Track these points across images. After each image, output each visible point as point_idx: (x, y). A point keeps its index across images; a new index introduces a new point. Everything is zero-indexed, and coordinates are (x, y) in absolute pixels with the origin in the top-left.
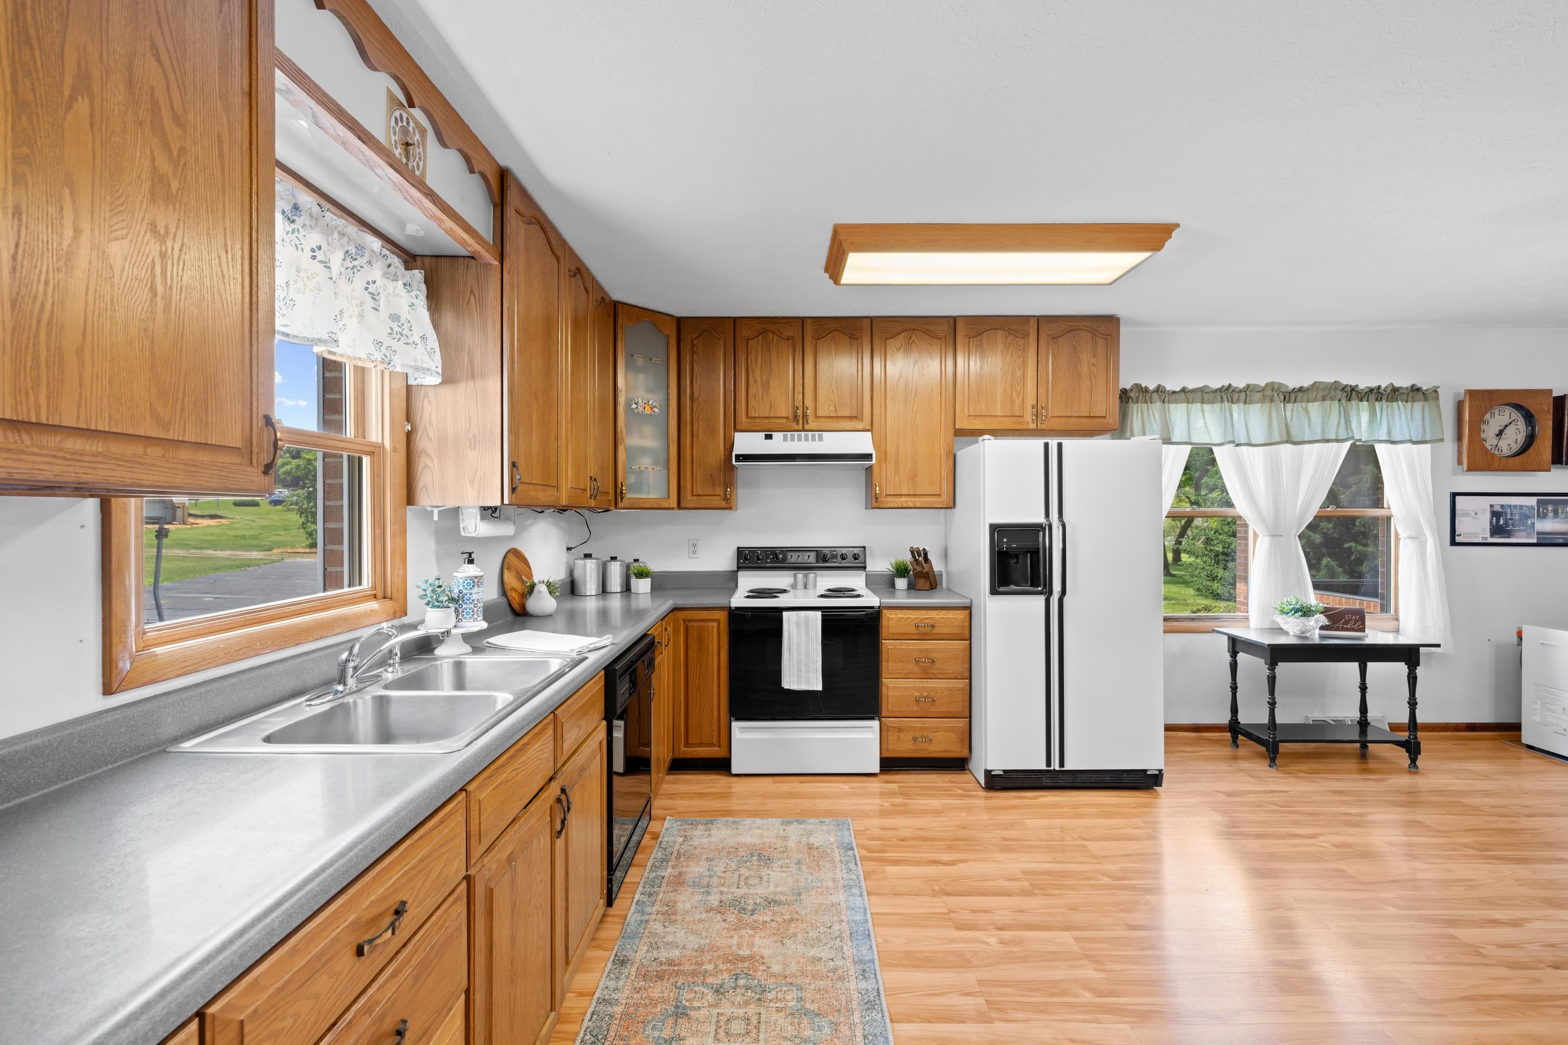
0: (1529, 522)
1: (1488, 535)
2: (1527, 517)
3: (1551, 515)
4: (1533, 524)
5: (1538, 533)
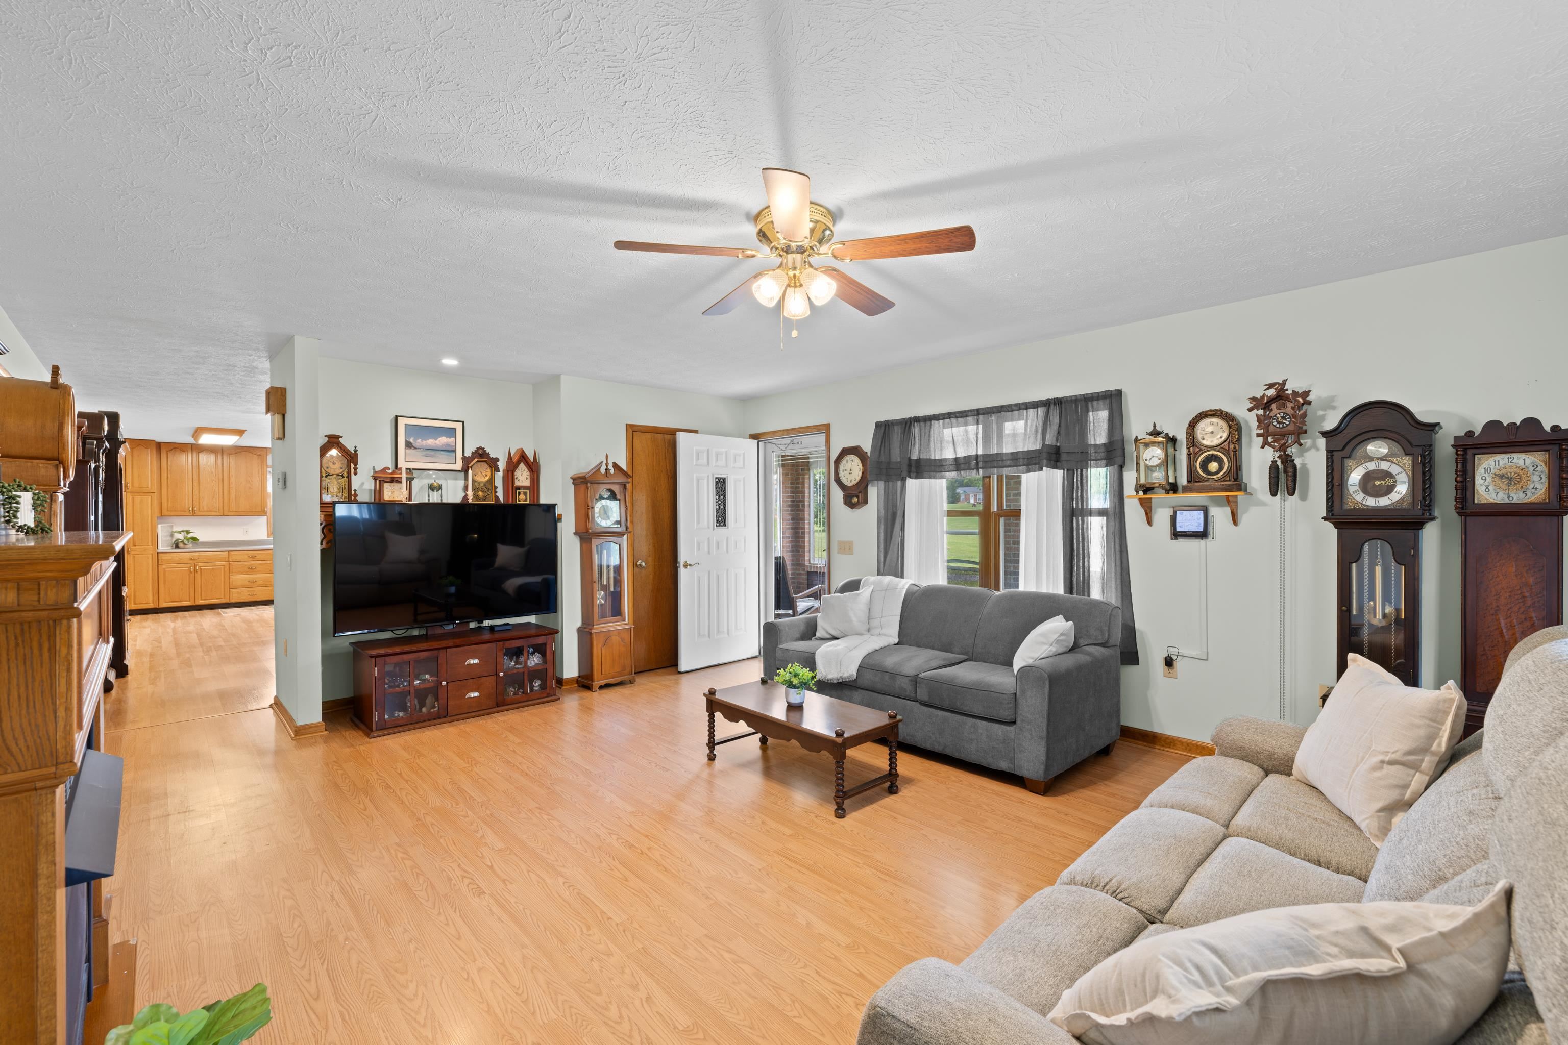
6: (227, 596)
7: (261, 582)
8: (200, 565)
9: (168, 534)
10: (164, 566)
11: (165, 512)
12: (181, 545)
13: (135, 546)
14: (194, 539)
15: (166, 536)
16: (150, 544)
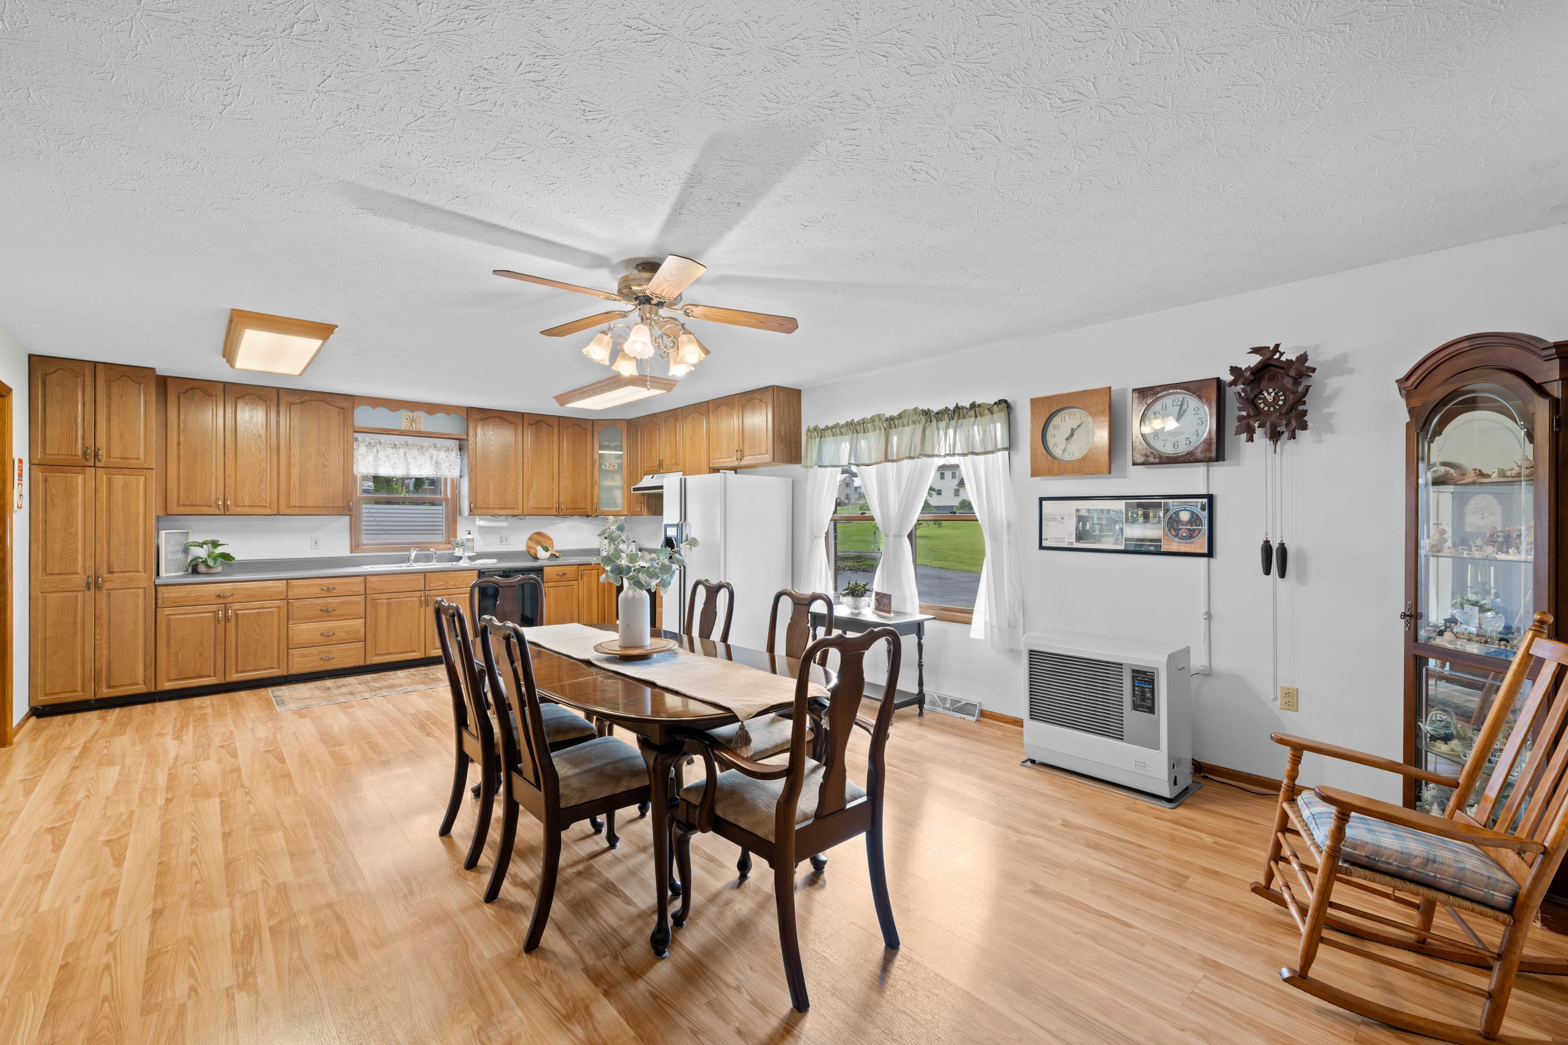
0: (1117, 527)
1: (1074, 540)
2: (1115, 522)
3: (1141, 519)
4: (1122, 529)
5: (1126, 540)
6: (283, 664)
7: (343, 635)
8: (235, 606)
9: (180, 548)
10: (168, 611)
11: (173, 508)
12: (202, 568)
13: (111, 572)
14: (226, 557)
15: (176, 552)
16: (141, 568)
